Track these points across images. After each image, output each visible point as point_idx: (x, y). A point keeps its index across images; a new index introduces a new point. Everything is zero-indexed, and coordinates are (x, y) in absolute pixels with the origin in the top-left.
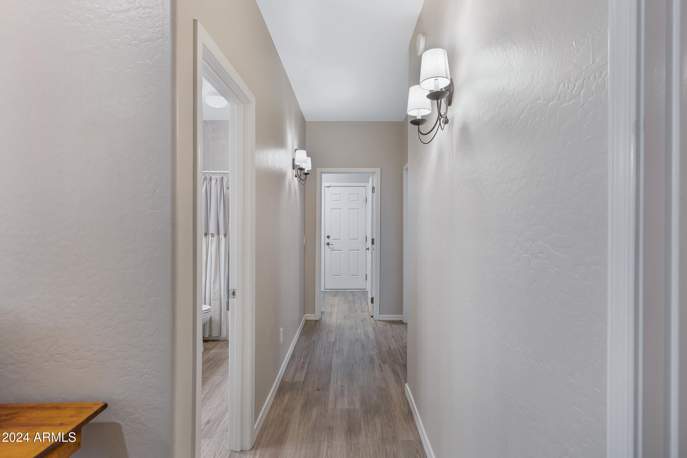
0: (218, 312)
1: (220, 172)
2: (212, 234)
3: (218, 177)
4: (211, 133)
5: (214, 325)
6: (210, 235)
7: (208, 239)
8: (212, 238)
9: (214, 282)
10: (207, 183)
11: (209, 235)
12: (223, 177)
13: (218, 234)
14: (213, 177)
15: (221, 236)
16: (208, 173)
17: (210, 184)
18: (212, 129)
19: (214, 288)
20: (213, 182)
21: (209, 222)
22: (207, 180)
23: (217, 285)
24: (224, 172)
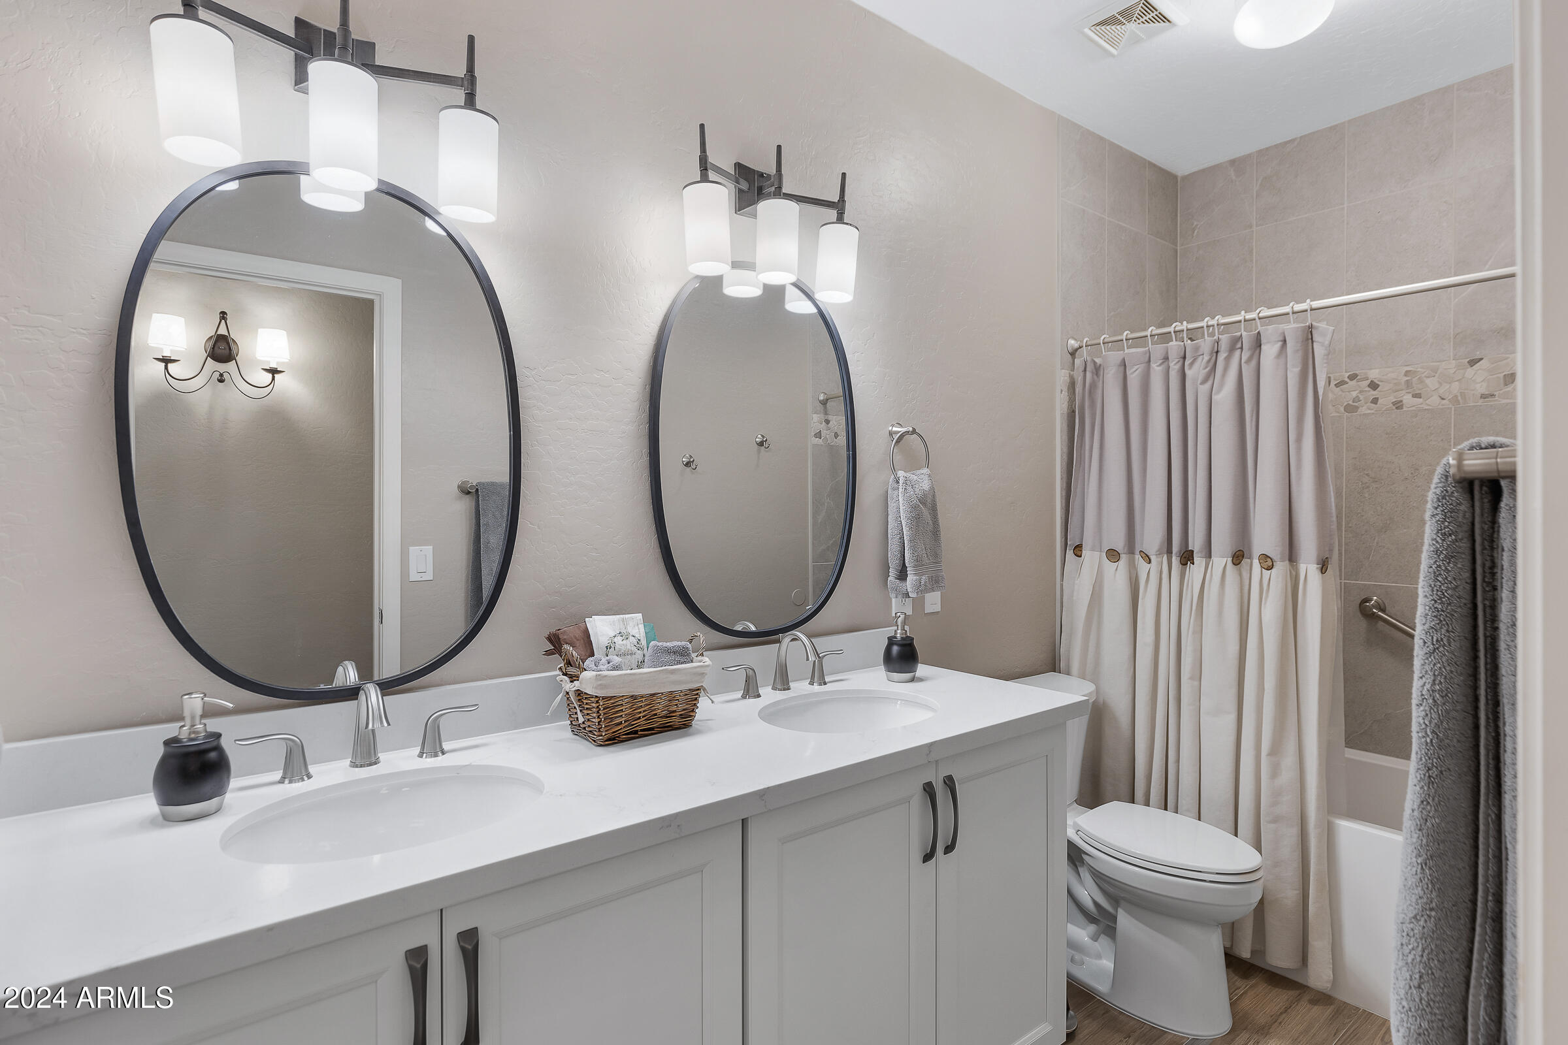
0: (1290, 873)
1: (1298, 307)
2: (1264, 557)
3: (1291, 328)
4: (1257, 196)
5: (1273, 922)
6: (1256, 562)
7: (1246, 575)
8: (1266, 573)
9: (1276, 750)
10: (1243, 361)
11: (1250, 557)
12: (1311, 327)
13: (1292, 556)
14: (1269, 333)
15: (1302, 568)
16: (1245, 321)
17: (1254, 363)
18: (1260, 181)
19: (1275, 773)
20: (1269, 351)
21: (1251, 500)
22: (1242, 348)
23: (1289, 761)
24: (1316, 304)
